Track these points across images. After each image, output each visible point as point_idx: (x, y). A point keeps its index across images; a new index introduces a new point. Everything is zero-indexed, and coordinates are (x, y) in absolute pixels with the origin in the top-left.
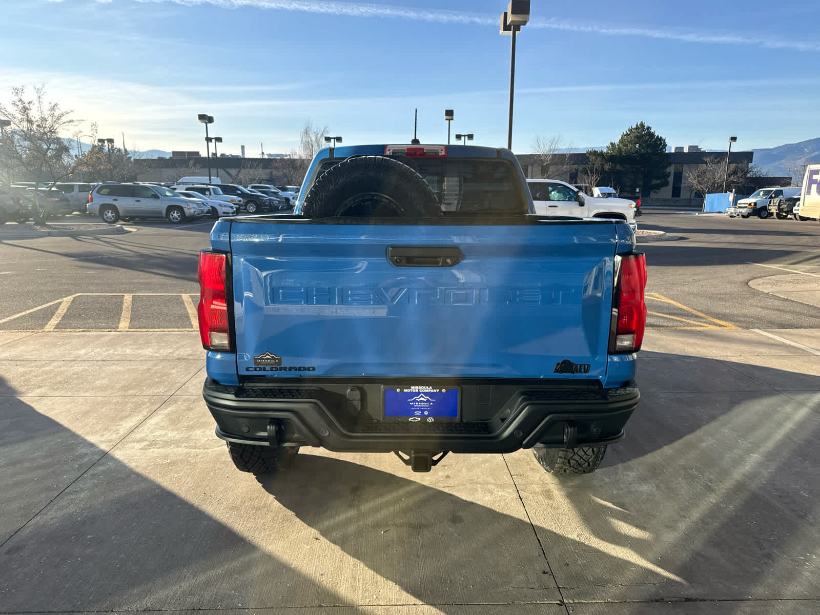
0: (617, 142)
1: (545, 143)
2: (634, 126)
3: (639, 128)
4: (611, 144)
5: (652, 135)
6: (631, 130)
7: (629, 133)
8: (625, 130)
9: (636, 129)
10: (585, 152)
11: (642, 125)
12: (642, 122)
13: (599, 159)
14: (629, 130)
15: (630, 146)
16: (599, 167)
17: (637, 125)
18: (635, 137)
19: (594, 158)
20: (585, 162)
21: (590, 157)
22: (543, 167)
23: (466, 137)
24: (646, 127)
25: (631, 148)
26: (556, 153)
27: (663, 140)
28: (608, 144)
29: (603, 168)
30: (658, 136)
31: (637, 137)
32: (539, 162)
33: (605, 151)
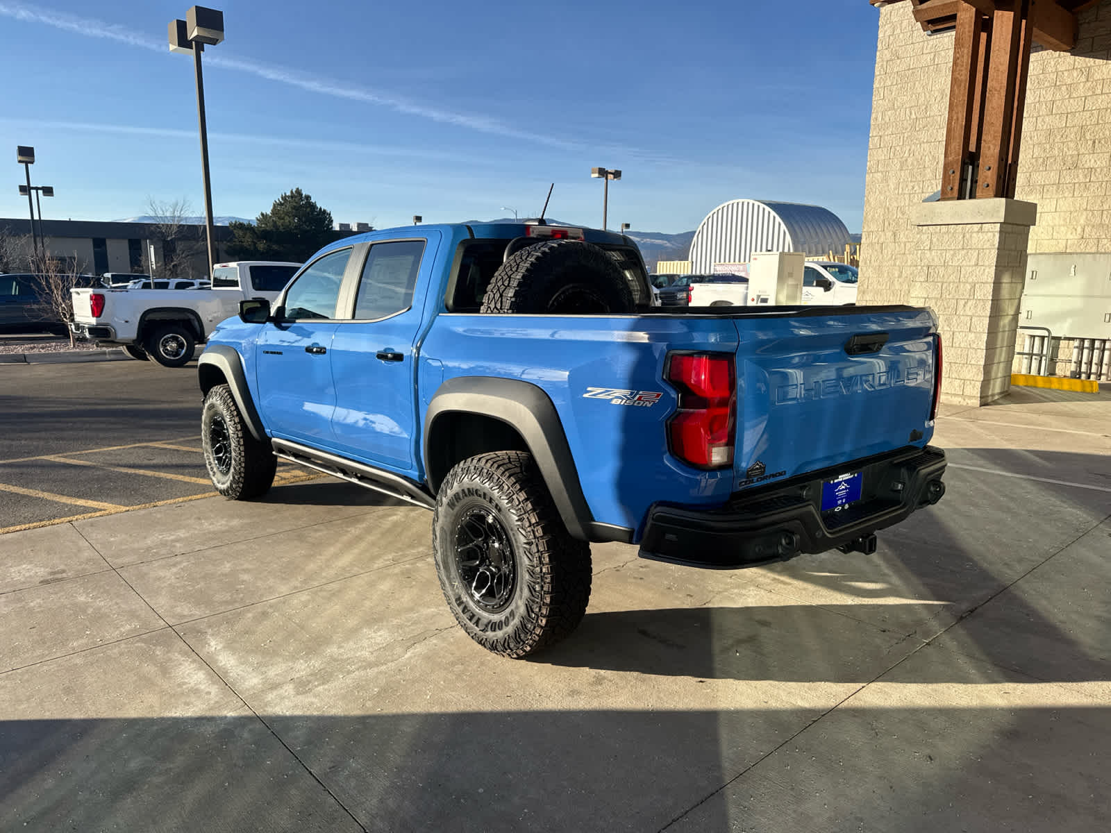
0: (268, 211)
1: (164, 209)
2: (289, 194)
3: (296, 197)
4: (262, 214)
5: (313, 206)
6: (284, 198)
7: (283, 202)
8: (278, 198)
9: (292, 197)
10: (228, 225)
11: (299, 192)
12: (298, 189)
13: (248, 234)
14: (282, 198)
15: (287, 219)
16: (250, 245)
17: (292, 192)
18: (292, 208)
19: (241, 233)
20: (229, 239)
21: (235, 231)
22: (165, 242)
23: (40, 192)
24: (303, 196)
25: (289, 222)
26: (183, 223)
27: (327, 214)
28: (258, 215)
29: (256, 248)
30: (321, 209)
31: (294, 208)
32: (159, 235)
33: (255, 224)
